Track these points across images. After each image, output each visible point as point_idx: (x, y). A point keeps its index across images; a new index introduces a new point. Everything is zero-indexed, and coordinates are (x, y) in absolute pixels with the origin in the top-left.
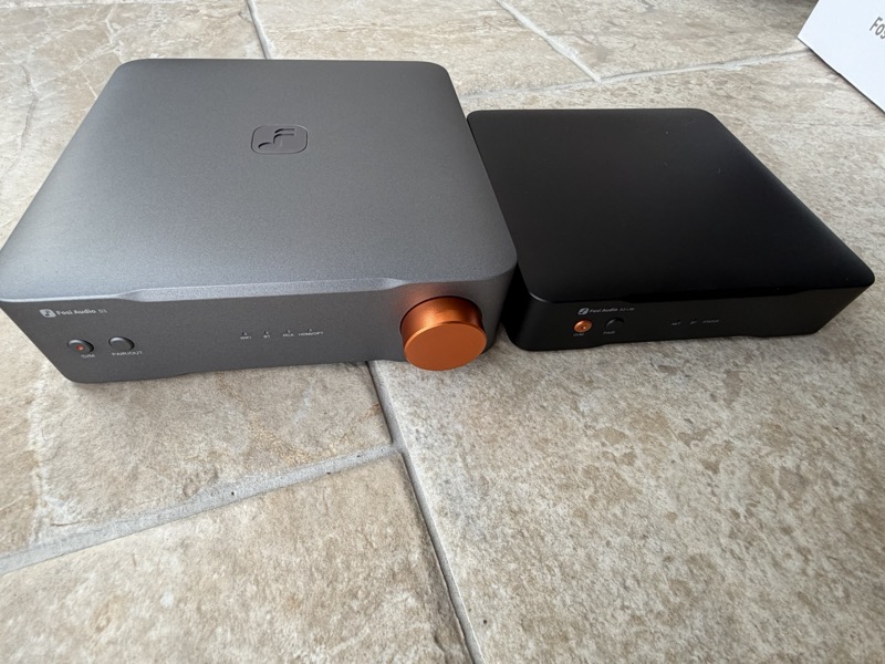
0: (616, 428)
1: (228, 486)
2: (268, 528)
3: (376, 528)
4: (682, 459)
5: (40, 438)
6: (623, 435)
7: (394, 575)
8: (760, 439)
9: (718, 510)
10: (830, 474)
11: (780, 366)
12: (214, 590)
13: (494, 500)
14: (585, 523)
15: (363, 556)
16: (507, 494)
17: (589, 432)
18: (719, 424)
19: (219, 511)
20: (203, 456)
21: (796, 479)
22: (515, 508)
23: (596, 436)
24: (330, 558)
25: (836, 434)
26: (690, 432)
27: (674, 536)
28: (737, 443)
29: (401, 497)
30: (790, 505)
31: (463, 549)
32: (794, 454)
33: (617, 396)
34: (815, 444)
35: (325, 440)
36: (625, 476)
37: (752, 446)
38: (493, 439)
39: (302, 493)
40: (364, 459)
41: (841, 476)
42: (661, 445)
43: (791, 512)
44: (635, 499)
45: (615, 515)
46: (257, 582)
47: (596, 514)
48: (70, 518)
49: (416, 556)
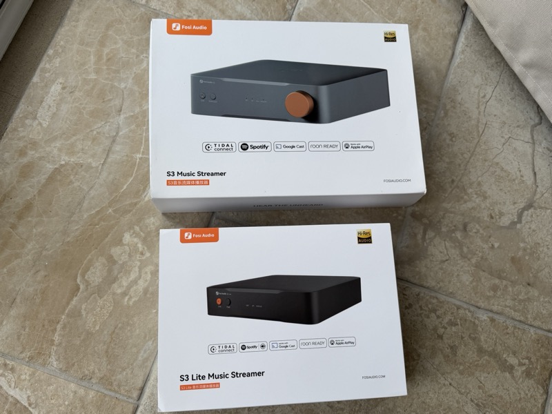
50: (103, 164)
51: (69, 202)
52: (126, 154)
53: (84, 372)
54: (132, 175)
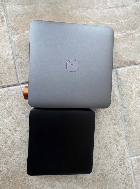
0: (18, 118)
1: (17, 60)
2: (9, 65)
3: (8, 80)
4: (12, 126)
5: (27, 33)
6: (17, 119)
7: (1, 81)
8: (13, 140)
9: (4, 128)
10: (6, 148)
11: (26, 152)
12: (3, 59)
13: (10, 97)
14: (4, 108)
15: (4, 78)
16: (10, 99)
17: (18, 114)
18: (17, 135)
19: (13, 59)
20: (21, 56)
21: (6, 142)
22: (8, 99)
23: (17, 115)
24: (5, 73)
25: (12, 153)
26: (16, 130)
27: (1, 120)
28: (13, 136)
29: (12, 84)
30: (3, 139)
31: (4, 91)
32: (10, 144)
33: (24, 121)
34: (11, 149)
35: (22, 74)
36: (10, 117)
37: (12, 138)
38: (19, 99)
39: (14, 70)
40: (19, 79)
41: (6, 149)
42: (14, 124)
43: (2, 138)
44: (7, 117)
45: (5, 113)
46: (3, 64)
47: (6, 110)
48: (15, 40)
49: (3, 84)
50: (110, 7)
51: (86, 3)
52: (120, 15)
53: (19, 53)
54: (113, 23)
